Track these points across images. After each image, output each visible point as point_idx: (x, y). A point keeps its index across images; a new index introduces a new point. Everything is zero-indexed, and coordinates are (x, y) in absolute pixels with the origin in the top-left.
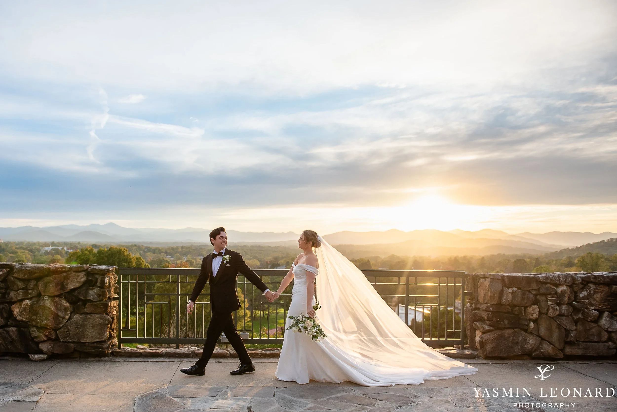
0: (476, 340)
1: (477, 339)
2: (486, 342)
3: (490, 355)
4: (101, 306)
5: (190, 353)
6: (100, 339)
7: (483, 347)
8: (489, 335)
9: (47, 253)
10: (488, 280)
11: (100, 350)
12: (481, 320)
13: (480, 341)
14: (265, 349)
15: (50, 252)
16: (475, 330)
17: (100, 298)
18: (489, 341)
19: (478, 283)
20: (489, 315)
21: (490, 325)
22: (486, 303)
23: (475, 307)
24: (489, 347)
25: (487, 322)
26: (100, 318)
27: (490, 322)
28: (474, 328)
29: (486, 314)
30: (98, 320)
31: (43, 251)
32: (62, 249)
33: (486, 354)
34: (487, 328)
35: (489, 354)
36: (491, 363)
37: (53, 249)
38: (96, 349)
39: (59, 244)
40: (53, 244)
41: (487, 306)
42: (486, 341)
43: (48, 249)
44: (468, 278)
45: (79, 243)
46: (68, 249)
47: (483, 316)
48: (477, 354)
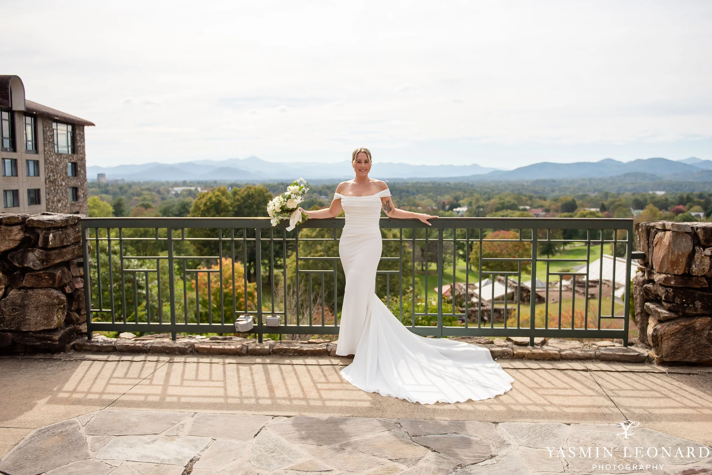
0: (648, 332)
1: (650, 331)
2: (662, 338)
3: (668, 360)
4: (47, 277)
5: (187, 347)
6: (47, 326)
7: (658, 345)
8: (668, 326)
9: (177, 195)
10: (668, 234)
11: (49, 343)
12: (657, 300)
13: (653, 335)
14: (306, 342)
15: (181, 193)
16: (648, 315)
17: (43, 265)
18: (668, 335)
19: (654, 238)
20: (668, 292)
21: (669, 310)
22: (665, 273)
23: (648, 278)
24: (666, 346)
25: (665, 304)
26: (45, 294)
27: (669, 305)
28: (645, 312)
29: (663, 291)
30: (44, 298)
31: (173, 193)
32: (195, 190)
33: (662, 357)
34: (664, 313)
35: (667, 356)
36: (669, 373)
37: (184, 190)
38: (43, 342)
39: (192, 184)
40: (184, 183)
41: (666, 279)
42: (661, 335)
43: (179, 189)
44: (640, 230)
45: (215, 182)
46: (202, 189)
47: (660, 293)
48: (648, 356)
